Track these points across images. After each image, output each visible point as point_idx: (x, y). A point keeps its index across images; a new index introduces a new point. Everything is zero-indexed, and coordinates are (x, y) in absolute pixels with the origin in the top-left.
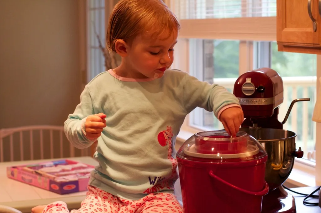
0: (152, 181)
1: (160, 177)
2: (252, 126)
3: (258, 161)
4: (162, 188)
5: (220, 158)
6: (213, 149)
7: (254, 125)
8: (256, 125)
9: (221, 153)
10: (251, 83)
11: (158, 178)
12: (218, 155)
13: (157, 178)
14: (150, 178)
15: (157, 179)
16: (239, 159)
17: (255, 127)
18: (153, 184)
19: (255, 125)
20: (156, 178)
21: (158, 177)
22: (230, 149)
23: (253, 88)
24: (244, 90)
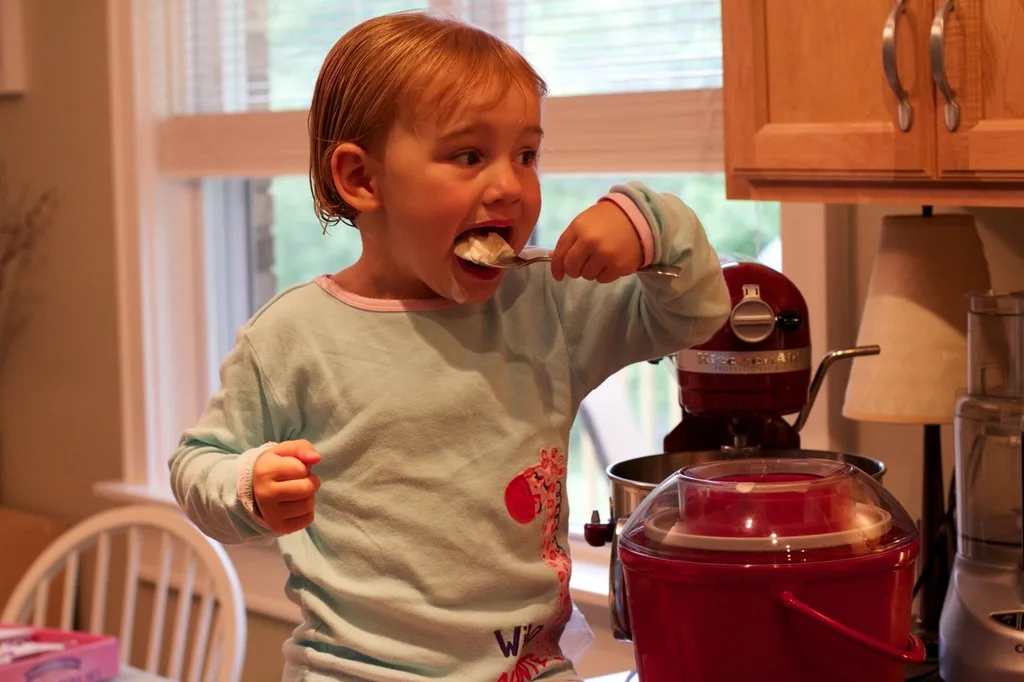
0: (509, 643)
1: (530, 626)
2: (731, 443)
3: (902, 555)
4: (543, 663)
5: (780, 549)
6: (749, 524)
7: (736, 439)
8: (744, 439)
9: (781, 534)
10: (761, 301)
11: (525, 628)
12: (774, 538)
13: (522, 629)
14: (498, 634)
15: (523, 633)
16: (846, 550)
17: (740, 447)
18: (515, 654)
19: (740, 441)
20: (517, 630)
21: (524, 625)
22: (808, 519)
23: (767, 316)
24: (737, 326)
